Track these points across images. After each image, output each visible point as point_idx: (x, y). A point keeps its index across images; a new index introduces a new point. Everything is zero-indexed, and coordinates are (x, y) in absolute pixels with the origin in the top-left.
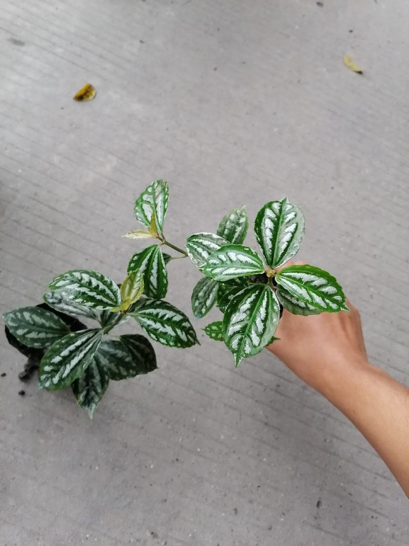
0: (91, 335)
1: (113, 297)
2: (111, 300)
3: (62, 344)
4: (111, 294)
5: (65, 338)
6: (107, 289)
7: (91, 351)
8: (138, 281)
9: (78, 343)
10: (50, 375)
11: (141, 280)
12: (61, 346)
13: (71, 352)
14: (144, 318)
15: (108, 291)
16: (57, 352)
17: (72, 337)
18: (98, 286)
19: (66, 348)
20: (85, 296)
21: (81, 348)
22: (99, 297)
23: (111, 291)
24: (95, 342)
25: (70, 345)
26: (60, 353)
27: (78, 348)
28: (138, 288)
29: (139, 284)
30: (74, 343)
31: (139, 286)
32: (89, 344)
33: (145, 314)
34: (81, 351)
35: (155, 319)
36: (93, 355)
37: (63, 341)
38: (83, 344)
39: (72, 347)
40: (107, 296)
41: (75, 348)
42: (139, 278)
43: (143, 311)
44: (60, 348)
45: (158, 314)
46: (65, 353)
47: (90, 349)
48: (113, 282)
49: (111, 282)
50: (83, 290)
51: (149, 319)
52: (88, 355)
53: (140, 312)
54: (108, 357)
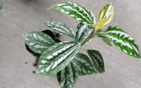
0: (72, 45)
1: (91, 20)
2: (90, 21)
3: (54, 49)
4: (90, 18)
5: (56, 45)
6: (88, 14)
7: (71, 55)
8: (109, 11)
9: (64, 49)
10: (44, 66)
11: (112, 10)
12: (53, 50)
13: (59, 54)
14: (111, 36)
15: (88, 16)
16: (50, 53)
17: (61, 45)
18: (83, 11)
19: (56, 51)
20: (76, 14)
21: (65, 53)
22: (84, 17)
23: (90, 16)
24: (75, 50)
25: (59, 49)
26: (52, 53)
27: (63, 52)
28: (109, 16)
29: (110, 13)
30: (61, 49)
31: (110, 14)
32: (71, 50)
33: (110, 33)
34: (65, 54)
35: (118, 37)
36: (72, 58)
37: (55, 47)
38: (67, 50)
39: (60, 51)
40: (88, 18)
41: (61, 52)
42: (110, 9)
43: (109, 32)
44: (52, 51)
45: (119, 34)
46: (55, 54)
47: (71, 54)
48: (91, 12)
49: (90, 11)
50: (75, 10)
51: (114, 37)
52: (70, 58)
53: (108, 32)
54: (76, 62)
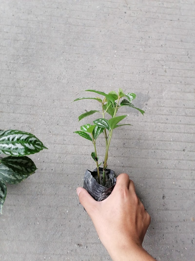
45: (9, 139)
54: (7, 172)
